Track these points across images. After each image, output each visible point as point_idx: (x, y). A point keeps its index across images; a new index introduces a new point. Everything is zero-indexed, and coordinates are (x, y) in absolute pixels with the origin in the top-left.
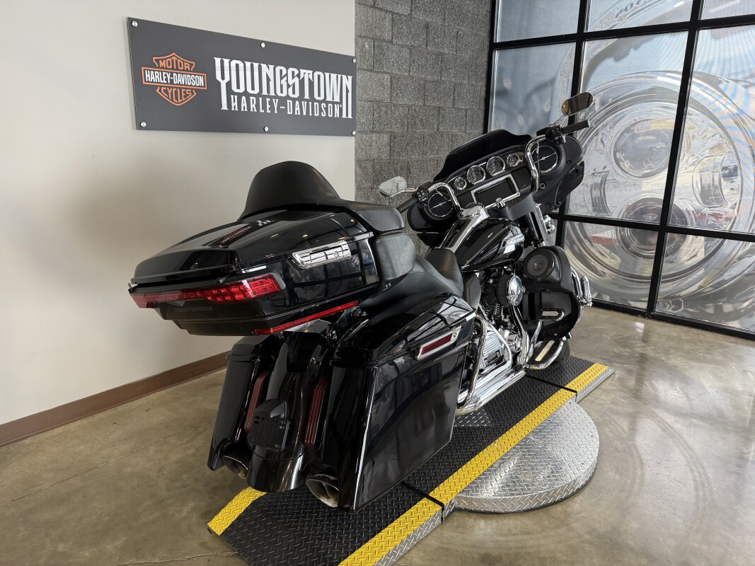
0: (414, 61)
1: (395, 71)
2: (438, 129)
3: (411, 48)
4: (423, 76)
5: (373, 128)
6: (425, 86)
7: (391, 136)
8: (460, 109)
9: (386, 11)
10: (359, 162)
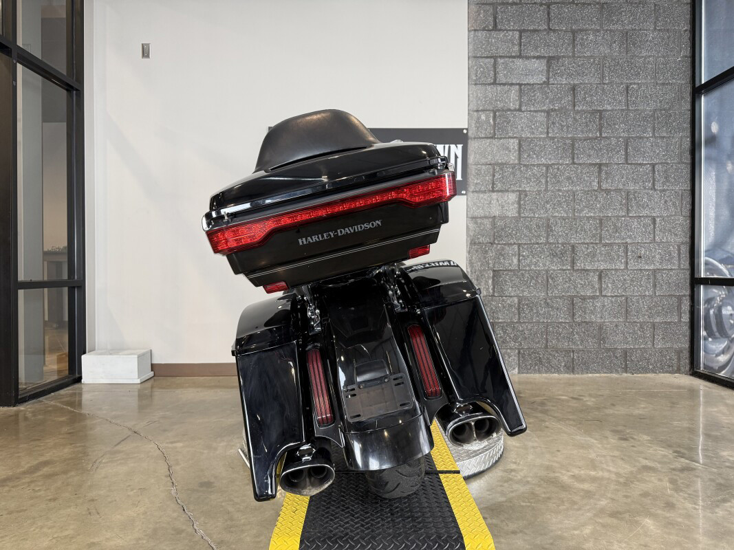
0: (553, 123)
1: (526, 134)
2: (600, 187)
3: (548, 112)
4: (570, 136)
5: (493, 187)
6: (573, 145)
7: (520, 195)
8: (640, 164)
9: (512, 84)
10: (473, 218)
